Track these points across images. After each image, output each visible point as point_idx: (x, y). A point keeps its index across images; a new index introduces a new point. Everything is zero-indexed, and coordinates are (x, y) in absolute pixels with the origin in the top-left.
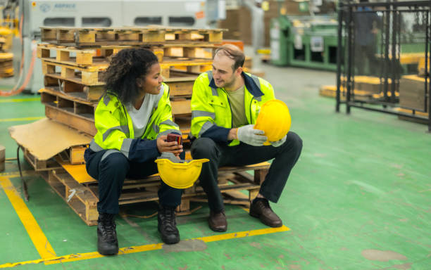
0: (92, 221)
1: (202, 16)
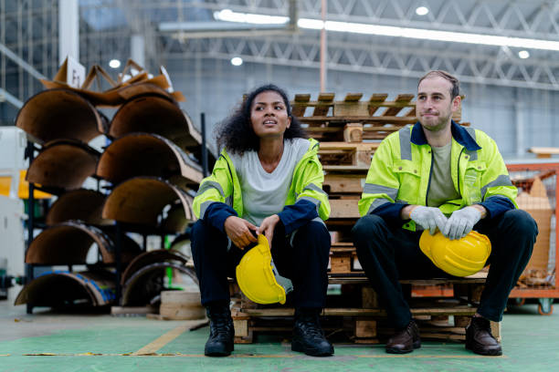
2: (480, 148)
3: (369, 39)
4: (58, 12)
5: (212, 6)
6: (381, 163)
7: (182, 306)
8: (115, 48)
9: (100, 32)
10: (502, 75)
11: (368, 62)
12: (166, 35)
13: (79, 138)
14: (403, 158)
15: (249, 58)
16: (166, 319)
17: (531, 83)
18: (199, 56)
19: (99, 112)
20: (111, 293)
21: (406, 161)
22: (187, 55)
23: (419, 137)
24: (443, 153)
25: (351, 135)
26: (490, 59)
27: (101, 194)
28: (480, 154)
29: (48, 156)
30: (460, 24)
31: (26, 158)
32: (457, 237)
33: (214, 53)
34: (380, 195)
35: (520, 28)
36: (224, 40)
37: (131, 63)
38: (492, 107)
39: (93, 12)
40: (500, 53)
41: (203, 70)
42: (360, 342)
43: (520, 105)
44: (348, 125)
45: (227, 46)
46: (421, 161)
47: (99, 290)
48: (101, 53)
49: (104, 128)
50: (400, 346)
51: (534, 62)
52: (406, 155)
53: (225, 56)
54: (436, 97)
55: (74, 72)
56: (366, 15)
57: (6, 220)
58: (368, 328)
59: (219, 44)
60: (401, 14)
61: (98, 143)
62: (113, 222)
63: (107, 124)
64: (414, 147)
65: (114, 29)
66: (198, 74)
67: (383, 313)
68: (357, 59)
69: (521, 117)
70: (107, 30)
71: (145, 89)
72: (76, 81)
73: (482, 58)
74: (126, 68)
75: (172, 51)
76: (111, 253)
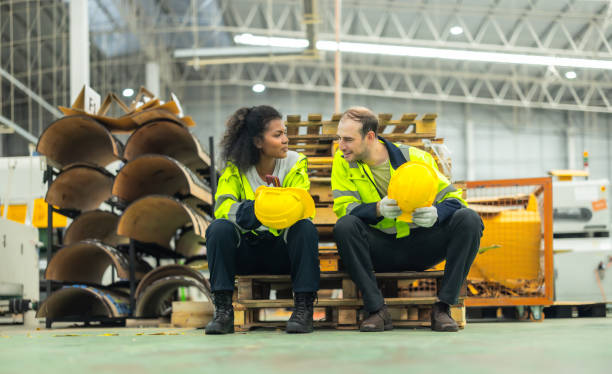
1: (604, 207)
3: (403, 62)
4: (68, 38)
5: (232, 29)
7: (192, 315)
8: (129, 76)
9: (113, 58)
10: (550, 98)
11: (402, 87)
12: (182, 61)
13: (95, 162)
15: (272, 85)
16: (177, 326)
17: (582, 107)
18: (218, 83)
19: (114, 137)
20: (126, 307)
22: (206, 82)
26: (536, 81)
27: (116, 215)
29: (65, 179)
30: (502, 44)
31: (45, 182)
33: (234, 80)
35: (567, 46)
36: (246, 66)
37: (144, 90)
38: (541, 133)
39: (104, 38)
40: (547, 74)
41: (223, 98)
42: (341, 328)
43: (572, 130)
45: (249, 72)
47: (115, 304)
48: (113, 82)
49: (119, 152)
51: (584, 83)
53: (246, 83)
55: (91, 99)
56: (397, 35)
57: (22, 247)
58: (349, 316)
59: (240, 70)
60: (435, 34)
61: (113, 167)
62: (127, 241)
63: (122, 147)
65: (127, 55)
66: (218, 102)
67: (361, 303)
68: (389, 84)
69: (573, 143)
70: (119, 57)
71: (156, 114)
72: (92, 108)
73: (526, 80)
74: (139, 96)
75: (190, 78)
76: (125, 269)
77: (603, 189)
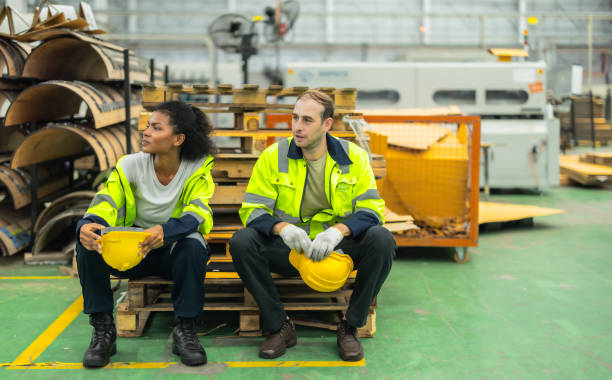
0: (124, 331)
1: (541, 90)
2: (352, 163)
6: (261, 174)
14: (280, 171)
21: (283, 175)
23: (296, 152)
24: (317, 166)
25: (248, 124)
28: (352, 168)
32: (319, 260)
34: (258, 206)
42: (244, 335)
44: (246, 114)
46: (297, 173)
47: (11, 238)
50: (271, 352)
52: (283, 168)
54: (307, 119)
58: (251, 322)
64: (291, 162)
77: (541, 71)
